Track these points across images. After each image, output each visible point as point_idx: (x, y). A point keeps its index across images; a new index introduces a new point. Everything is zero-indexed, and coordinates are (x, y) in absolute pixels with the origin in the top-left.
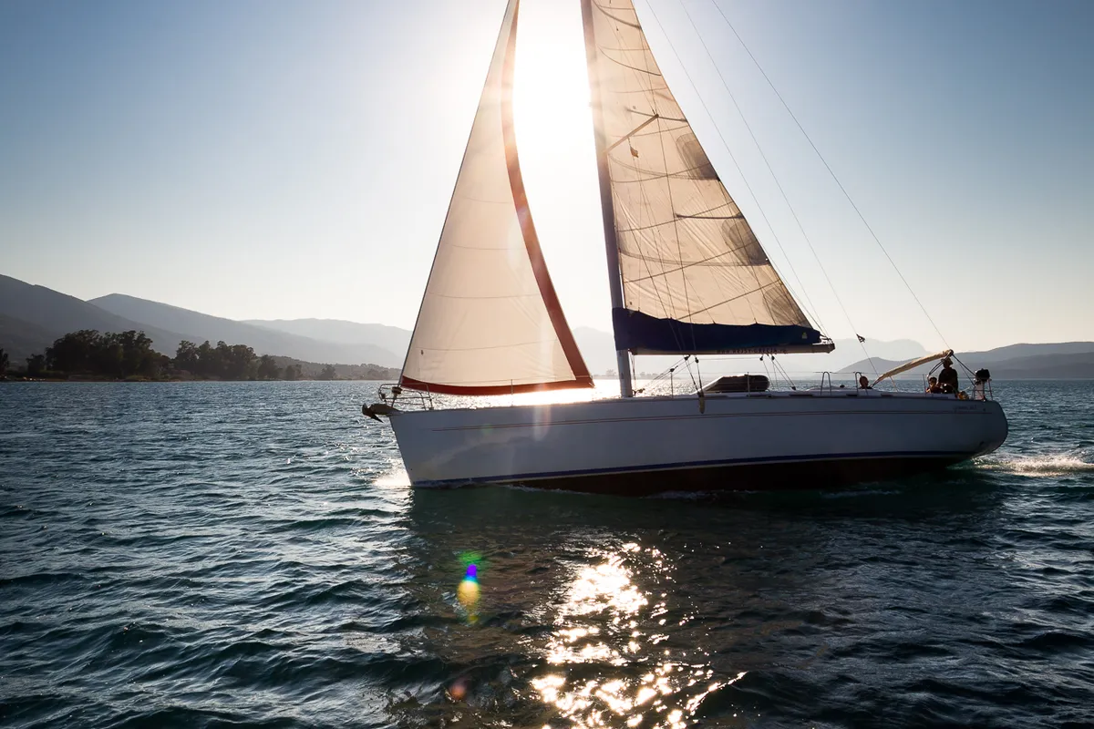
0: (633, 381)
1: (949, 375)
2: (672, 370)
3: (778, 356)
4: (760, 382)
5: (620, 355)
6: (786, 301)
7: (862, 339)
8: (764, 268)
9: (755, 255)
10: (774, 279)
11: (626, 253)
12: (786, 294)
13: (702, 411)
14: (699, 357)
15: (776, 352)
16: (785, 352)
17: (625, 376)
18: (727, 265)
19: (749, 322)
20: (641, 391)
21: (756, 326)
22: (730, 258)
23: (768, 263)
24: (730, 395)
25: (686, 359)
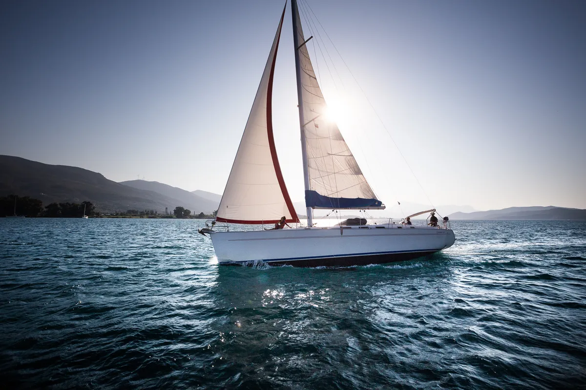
0: (313, 220)
1: (434, 220)
2: (328, 215)
3: (366, 210)
4: (364, 221)
5: (308, 209)
6: (368, 189)
7: (399, 203)
8: (360, 176)
9: (358, 171)
10: (364, 181)
11: (311, 167)
12: (368, 187)
13: (342, 233)
14: (337, 210)
15: (365, 209)
16: (368, 209)
17: (309, 217)
18: (346, 174)
19: (356, 197)
20: (316, 224)
21: (358, 199)
22: (348, 171)
23: (362, 174)
24: (352, 227)
25: (333, 211)
